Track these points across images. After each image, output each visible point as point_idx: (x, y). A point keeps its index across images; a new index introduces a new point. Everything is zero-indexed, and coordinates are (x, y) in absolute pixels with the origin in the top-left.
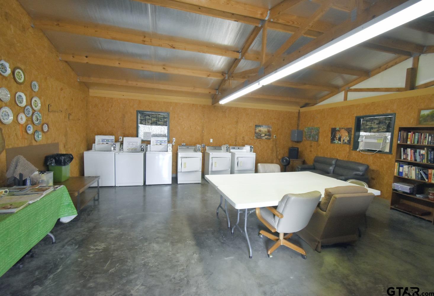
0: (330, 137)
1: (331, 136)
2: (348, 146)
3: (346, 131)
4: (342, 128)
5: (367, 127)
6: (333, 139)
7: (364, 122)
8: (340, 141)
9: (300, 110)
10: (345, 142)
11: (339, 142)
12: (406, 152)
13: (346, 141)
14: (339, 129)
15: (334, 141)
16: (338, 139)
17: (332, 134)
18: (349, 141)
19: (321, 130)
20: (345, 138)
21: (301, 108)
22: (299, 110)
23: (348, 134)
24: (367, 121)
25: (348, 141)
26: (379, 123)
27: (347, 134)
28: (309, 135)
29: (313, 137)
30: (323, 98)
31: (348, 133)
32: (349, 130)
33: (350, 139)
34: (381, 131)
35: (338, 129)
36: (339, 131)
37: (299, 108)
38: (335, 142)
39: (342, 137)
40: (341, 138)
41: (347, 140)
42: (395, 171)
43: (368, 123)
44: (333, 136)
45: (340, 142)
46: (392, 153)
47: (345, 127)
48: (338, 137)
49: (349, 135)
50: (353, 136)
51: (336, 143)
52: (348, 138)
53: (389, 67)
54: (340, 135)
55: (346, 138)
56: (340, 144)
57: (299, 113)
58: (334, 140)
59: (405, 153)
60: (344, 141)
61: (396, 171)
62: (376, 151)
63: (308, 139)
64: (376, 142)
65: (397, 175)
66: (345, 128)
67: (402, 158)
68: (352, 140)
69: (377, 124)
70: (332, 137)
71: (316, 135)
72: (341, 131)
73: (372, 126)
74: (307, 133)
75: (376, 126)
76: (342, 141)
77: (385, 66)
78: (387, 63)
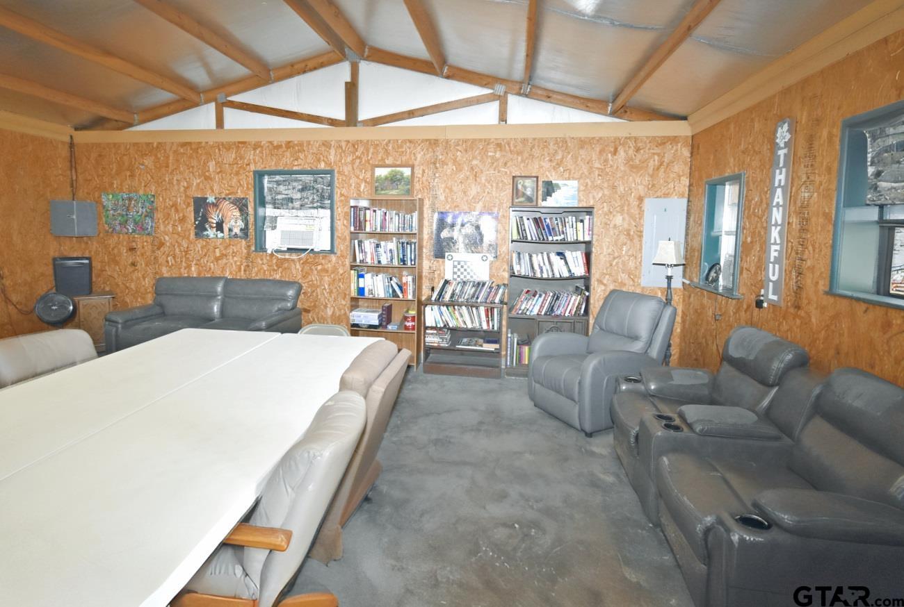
0: (193, 220)
1: (195, 220)
2: (244, 242)
3: (235, 205)
4: (224, 199)
5: (279, 197)
6: (201, 228)
7: (271, 186)
8: (222, 232)
9: (74, 138)
10: (234, 233)
11: (220, 235)
12: (363, 248)
13: (236, 231)
14: (214, 201)
15: (205, 233)
16: (215, 225)
17: (196, 211)
18: (245, 231)
19: (159, 202)
20: (234, 224)
21: (76, 129)
22: (71, 137)
23: (239, 214)
24: (278, 183)
25: (241, 230)
26: (302, 190)
27: (237, 213)
28: (123, 216)
29: (136, 223)
30: (155, 113)
31: (241, 210)
32: (241, 205)
33: (247, 225)
34: (307, 206)
35: (211, 199)
36: (215, 205)
37: (69, 130)
38: (208, 236)
39: (226, 221)
40: (224, 225)
41: (239, 228)
42: (352, 289)
43: (282, 188)
44: (200, 219)
45: (222, 235)
46: (335, 251)
47: (230, 196)
48: (215, 222)
49: (242, 215)
50: (251, 219)
51: (212, 236)
52: (241, 224)
53: (312, 69)
54: (220, 217)
55: (236, 223)
56: (223, 238)
57: (72, 145)
58: (206, 230)
59: (362, 251)
60: (230, 230)
61: (353, 287)
62: (306, 250)
63: (118, 228)
64: (305, 230)
65: (356, 294)
66: (230, 199)
67: (358, 260)
68: (251, 226)
69: (299, 191)
70: (197, 223)
71: (146, 216)
72: (220, 207)
73: (289, 196)
74: (112, 209)
75: (298, 196)
76: (227, 230)
77: (303, 65)
78: (305, 60)
